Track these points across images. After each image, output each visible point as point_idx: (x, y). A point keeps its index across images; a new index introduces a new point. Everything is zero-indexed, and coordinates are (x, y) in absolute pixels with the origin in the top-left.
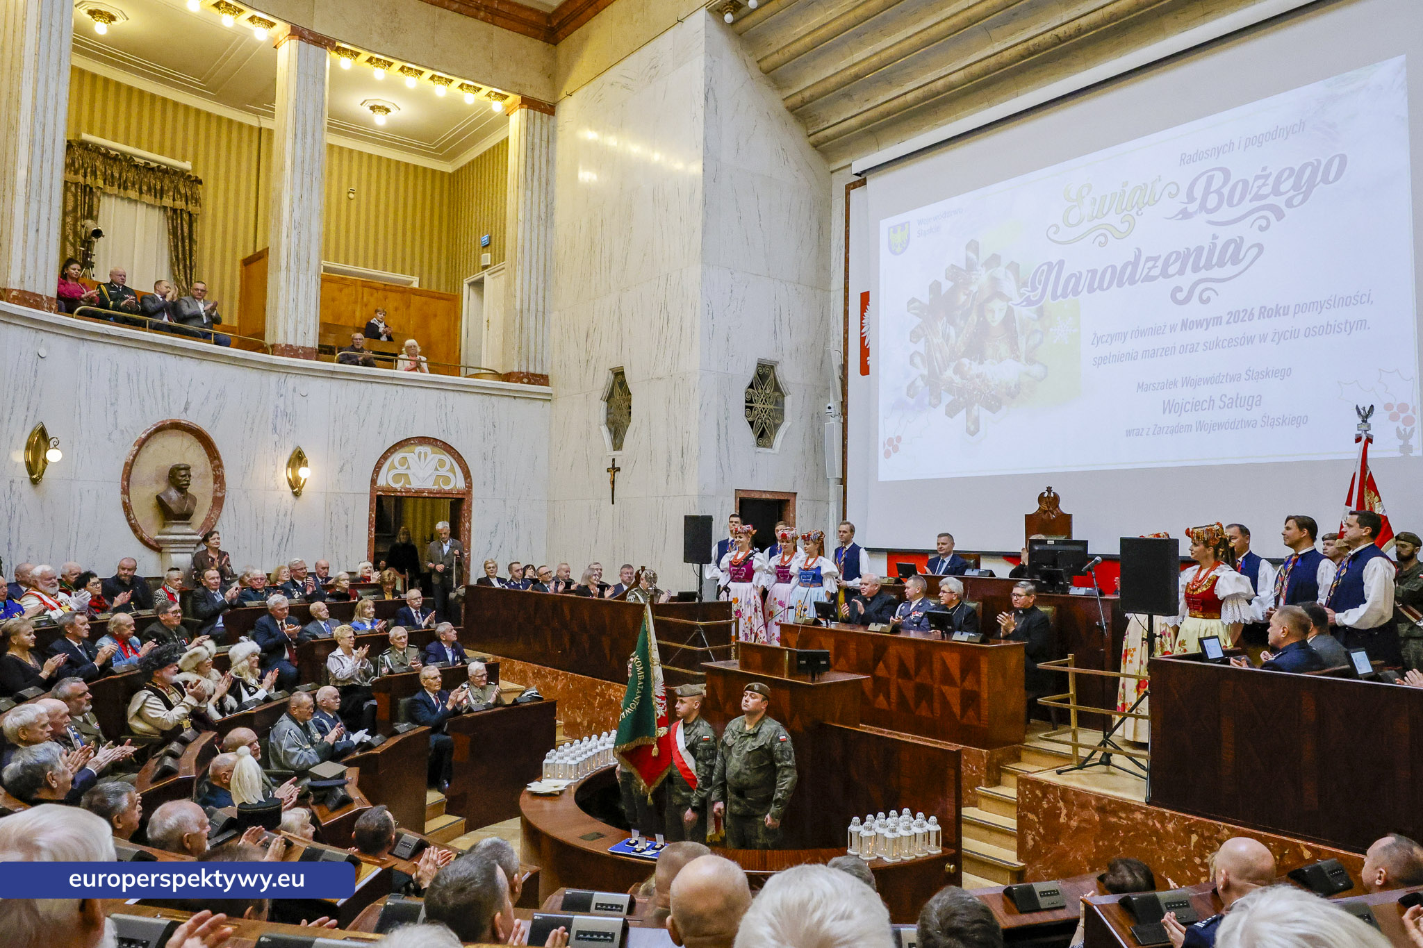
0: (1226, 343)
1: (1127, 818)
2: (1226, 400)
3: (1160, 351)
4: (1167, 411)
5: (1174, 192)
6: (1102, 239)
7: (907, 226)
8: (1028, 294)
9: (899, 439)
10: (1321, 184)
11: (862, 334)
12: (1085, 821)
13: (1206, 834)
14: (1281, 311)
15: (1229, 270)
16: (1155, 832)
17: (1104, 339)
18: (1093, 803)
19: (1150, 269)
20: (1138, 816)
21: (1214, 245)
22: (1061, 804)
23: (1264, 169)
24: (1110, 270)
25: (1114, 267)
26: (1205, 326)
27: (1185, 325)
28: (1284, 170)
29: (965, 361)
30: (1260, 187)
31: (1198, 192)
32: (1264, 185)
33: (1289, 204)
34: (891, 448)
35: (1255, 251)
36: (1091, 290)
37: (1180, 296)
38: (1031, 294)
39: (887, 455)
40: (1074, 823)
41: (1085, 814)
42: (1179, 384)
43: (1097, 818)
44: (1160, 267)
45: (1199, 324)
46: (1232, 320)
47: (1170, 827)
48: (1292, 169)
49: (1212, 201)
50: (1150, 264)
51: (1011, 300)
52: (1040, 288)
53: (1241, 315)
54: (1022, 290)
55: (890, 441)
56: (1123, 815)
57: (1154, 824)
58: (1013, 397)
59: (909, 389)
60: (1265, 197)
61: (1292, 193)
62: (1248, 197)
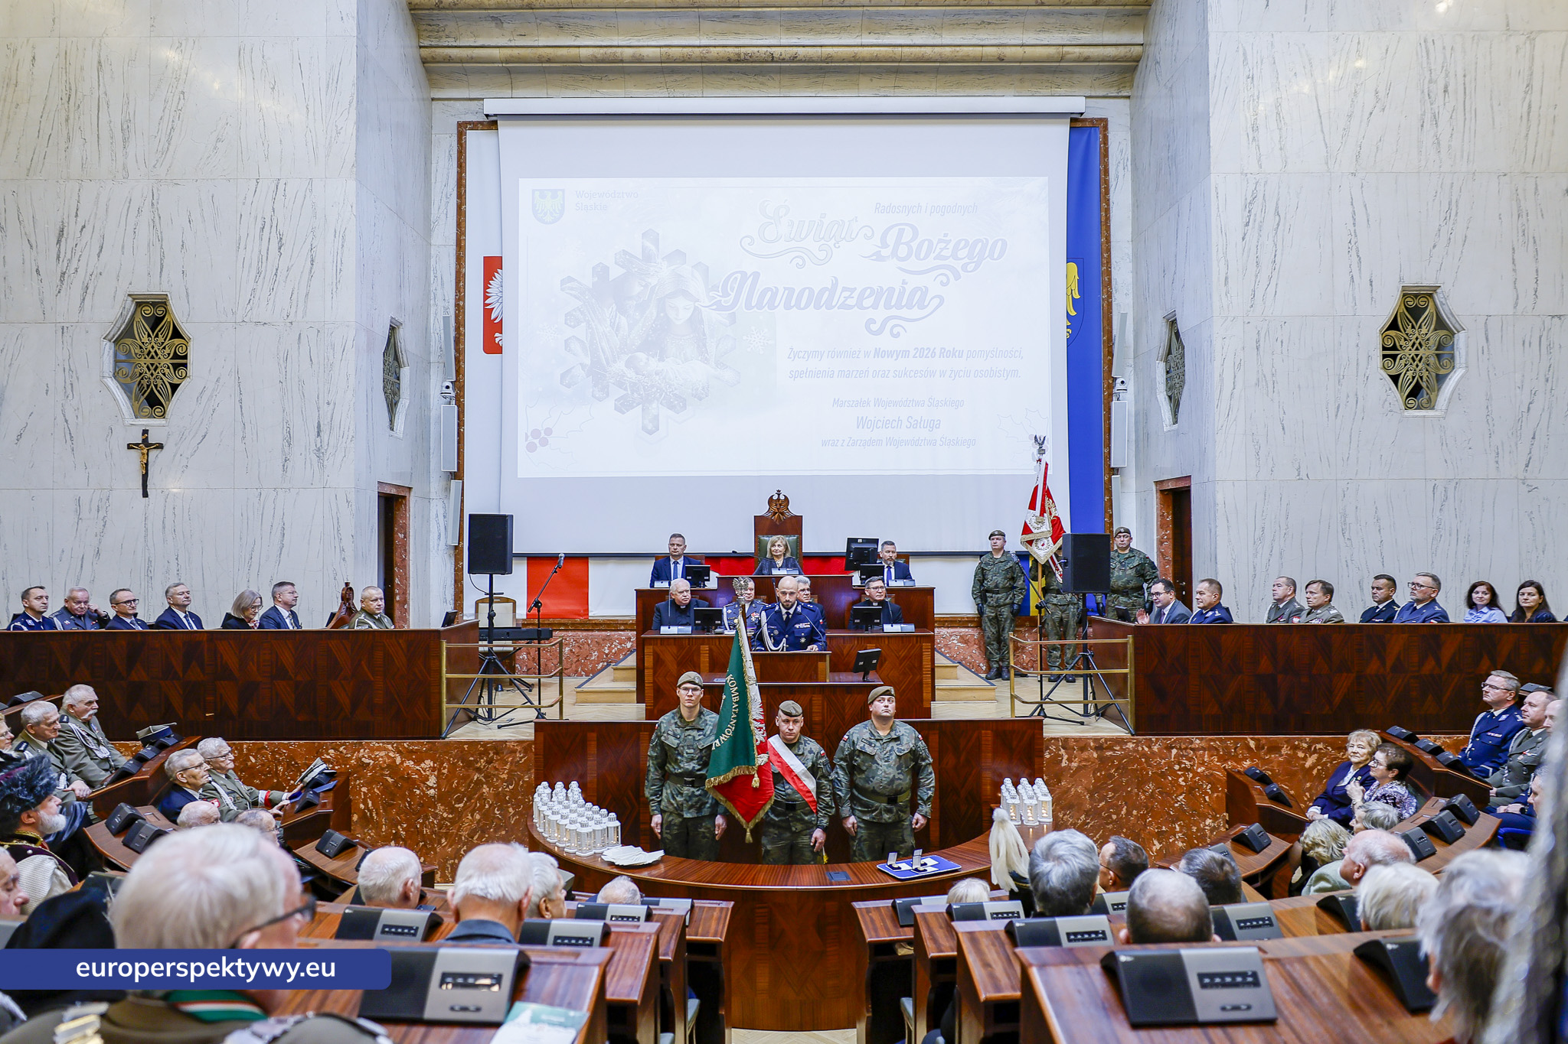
0: (912, 374)
1: (1121, 748)
2: (912, 421)
3: (855, 373)
4: (861, 426)
5: (869, 234)
6: (801, 263)
7: (560, 193)
8: (719, 298)
9: (549, 431)
10: (988, 259)
11: (485, 305)
12: (1086, 760)
13: (1183, 746)
14: (957, 354)
15: (916, 313)
16: (1144, 755)
17: (801, 355)
18: (1092, 744)
19: (846, 298)
20: (1130, 746)
21: (904, 289)
22: (1062, 751)
23: (946, 235)
24: (807, 292)
25: (811, 290)
26: (895, 356)
27: (878, 353)
28: (961, 241)
29: (642, 355)
30: (942, 250)
31: (891, 239)
32: (945, 248)
33: (964, 267)
34: (537, 441)
35: (937, 301)
36: (788, 307)
37: (874, 327)
38: (723, 299)
39: (531, 448)
40: (1074, 765)
41: (1085, 755)
42: (872, 404)
43: (1095, 755)
44: (856, 297)
45: (890, 354)
46: (917, 355)
47: (1155, 749)
48: (967, 241)
49: (903, 251)
50: (847, 294)
51: (698, 301)
52: (733, 295)
53: (926, 352)
54: (711, 294)
55: (536, 433)
56: (1118, 748)
57: (1143, 749)
58: (700, 399)
59: (563, 376)
60: (946, 258)
61: (966, 260)
62: (933, 255)
